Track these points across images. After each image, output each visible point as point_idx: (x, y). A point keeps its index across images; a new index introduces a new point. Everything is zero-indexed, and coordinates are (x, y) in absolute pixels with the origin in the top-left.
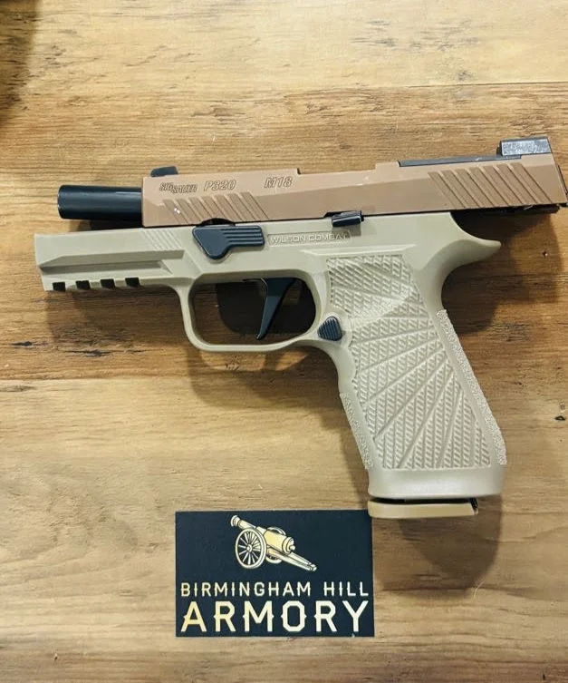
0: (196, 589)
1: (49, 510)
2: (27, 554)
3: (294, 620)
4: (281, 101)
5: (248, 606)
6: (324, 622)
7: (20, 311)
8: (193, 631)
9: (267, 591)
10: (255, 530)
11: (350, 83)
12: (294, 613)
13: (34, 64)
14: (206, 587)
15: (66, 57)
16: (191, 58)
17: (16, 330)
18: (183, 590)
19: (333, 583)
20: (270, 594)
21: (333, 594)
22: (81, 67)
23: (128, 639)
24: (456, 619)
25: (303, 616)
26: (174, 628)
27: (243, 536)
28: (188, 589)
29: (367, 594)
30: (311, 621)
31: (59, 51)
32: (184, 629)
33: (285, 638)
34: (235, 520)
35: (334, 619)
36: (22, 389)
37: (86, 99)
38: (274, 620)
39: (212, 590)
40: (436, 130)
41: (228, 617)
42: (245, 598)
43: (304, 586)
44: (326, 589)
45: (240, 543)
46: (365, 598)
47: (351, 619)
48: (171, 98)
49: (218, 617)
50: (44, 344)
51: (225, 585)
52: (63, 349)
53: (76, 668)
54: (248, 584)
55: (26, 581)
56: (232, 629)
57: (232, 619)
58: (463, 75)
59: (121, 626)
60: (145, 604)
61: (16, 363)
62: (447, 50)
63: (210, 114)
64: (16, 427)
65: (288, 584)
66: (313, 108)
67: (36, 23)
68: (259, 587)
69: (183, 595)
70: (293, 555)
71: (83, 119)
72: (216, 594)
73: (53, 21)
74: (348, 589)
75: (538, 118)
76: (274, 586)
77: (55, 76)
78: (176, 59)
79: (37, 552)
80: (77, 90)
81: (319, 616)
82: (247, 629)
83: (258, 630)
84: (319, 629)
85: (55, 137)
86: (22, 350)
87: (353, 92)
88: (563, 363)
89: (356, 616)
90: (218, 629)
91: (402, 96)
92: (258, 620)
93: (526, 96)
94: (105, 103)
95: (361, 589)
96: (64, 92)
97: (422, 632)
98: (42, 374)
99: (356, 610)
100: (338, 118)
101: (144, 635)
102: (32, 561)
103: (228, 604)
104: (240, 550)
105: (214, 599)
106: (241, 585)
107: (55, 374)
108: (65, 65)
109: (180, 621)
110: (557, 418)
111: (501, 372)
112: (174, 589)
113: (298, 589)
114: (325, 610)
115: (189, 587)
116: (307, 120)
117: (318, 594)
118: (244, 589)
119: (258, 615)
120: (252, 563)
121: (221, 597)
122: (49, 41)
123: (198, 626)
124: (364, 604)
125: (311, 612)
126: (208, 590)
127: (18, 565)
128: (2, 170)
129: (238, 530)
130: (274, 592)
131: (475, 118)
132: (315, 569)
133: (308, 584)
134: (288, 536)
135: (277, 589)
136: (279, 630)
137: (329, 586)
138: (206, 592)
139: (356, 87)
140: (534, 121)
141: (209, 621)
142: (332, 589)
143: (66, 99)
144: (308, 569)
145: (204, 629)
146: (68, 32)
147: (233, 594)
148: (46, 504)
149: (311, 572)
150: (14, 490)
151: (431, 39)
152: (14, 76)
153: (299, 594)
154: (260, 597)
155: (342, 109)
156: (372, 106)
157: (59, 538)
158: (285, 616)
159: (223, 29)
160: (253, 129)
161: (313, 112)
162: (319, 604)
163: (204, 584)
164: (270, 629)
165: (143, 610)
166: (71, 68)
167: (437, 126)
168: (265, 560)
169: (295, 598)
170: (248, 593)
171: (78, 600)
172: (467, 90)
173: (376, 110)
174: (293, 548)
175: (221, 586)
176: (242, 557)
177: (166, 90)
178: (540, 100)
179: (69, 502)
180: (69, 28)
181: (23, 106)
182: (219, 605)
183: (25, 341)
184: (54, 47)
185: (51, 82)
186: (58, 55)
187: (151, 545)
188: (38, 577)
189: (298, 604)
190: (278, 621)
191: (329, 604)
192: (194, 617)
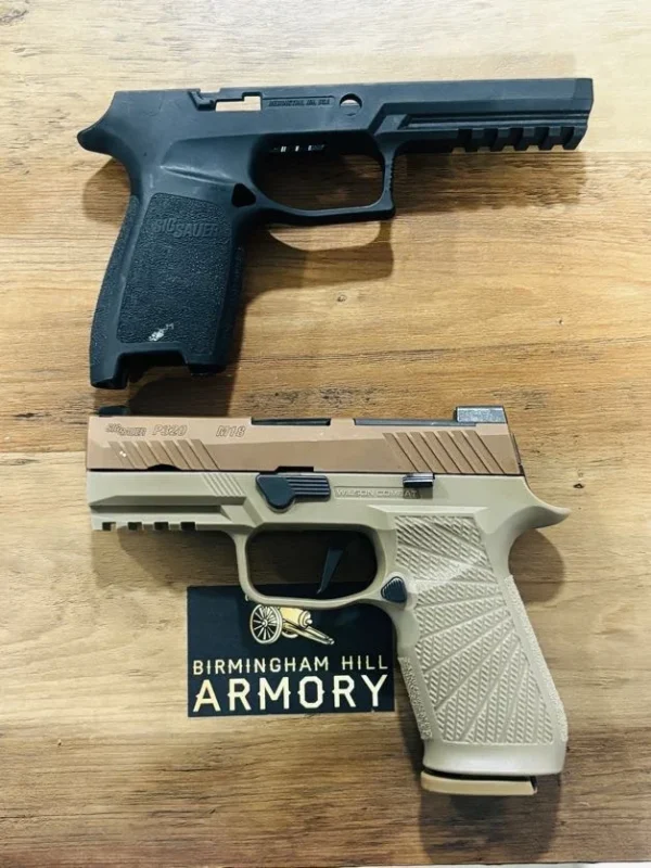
0: (209, 667)
1: (52, 588)
2: (29, 635)
3: (311, 697)
5: (264, 683)
6: (342, 697)
7: (20, 381)
8: (207, 711)
9: (283, 667)
12: (311, 688)
14: (220, 664)
15: (70, 121)
17: (18, 401)
18: (195, 668)
19: (351, 658)
20: (286, 670)
21: (351, 668)
23: (136, 721)
25: (320, 692)
26: (186, 709)
27: (258, 611)
28: (200, 667)
29: (386, 668)
30: (329, 696)
31: (63, 115)
32: (196, 709)
33: (302, 716)
35: (352, 694)
36: (24, 462)
38: (290, 697)
39: (226, 668)
41: (242, 695)
42: (260, 674)
43: (321, 660)
44: (344, 663)
45: (256, 618)
46: (384, 672)
47: (370, 693)
49: (232, 695)
50: (47, 415)
51: (240, 661)
52: (68, 421)
53: (80, 754)
54: (264, 660)
55: (28, 663)
56: (247, 707)
57: (247, 697)
60: (154, 684)
61: (18, 435)
64: (17, 501)
65: (305, 659)
68: (275, 663)
69: (195, 673)
70: (310, 630)
72: (230, 672)
73: (56, 84)
74: (367, 662)
76: (290, 661)
77: (59, 140)
79: (40, 632)
81: (337, 692)
82: (263, 706)
83: (274, 707)
84: (337, 704)
85: (58, 202)
86: (23, 422)
88: (581, 430)
89: (375, 690)
90: (232, 707)
92: (274, 697)
93: (540, 166)
95: (380, 662)
96: (68, 157)
98: (46, 447)
99: (375, 684)
101: (152, 716)
102: (34, 642)
103: (243, 681)
104: (255, 625)
105: (228, 677)
106: (257, 661)
107: (57, 447)
108: (69, 129)
109: (192, 701)
110: (576, 486)
112: (185, 667)
113: (316, 664)
114: (344, 685)
115: (202, 664)
117: (336, 668)
118: (259, 665)
119: (274, 691)
120: (267, 638)
121: (236, 674)
122: (53, 105)
123: (211, 705)
124: (384, 677)
125: (328, 687)
126: (221, 667)
127: (22, 646)
128: (2, 236)
130: (290, 668)
131: (490, 187)
132: (333, 643)
133: (326, 659)
134: (305, 610)
135: (294, 664)
136: (296, 707)
137: (347, 660)
138: (219, 670)
140: (550, 189)
141: (224, 700)
142: (351, 663)
143: (71, 164)
144: (326, 643)
145: (217, 708)
146: (73, 95)
147: (248, 671)
148: (49, 581)
149: (329, 645)
150: (15, 569)
152: (17, 140)
153: (316, 669)
154: (275, 673)
157: (65, 618)
158: (302, 692)
162: (337, 679)
163: (217, 662)
164: (286, 705)
165: (152, 690)
167: (452, 195)
168: (281, 635)
170: (263, 670)
171: (84, 682)
174: (310, 622)
175: (235, 663)
176: (257, 632)
178: (554, 169)
179: (75, 579)
180: (73, 92)
181: (27, 170)
182: (233, 682)
183: (26, 412)
184: (58, 110)
185: (54, 146)
186: (61, 118)
187: (162, 622)
188: (40, 659)
189: (315, 679)
190: (294, 698)
191: (347, 678)
192: (207, 696)
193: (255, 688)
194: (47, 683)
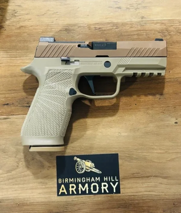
0: (63, 181)
2: (9, 171)
3: (95, 189)
4: (86, 26)
5: (80, 185)
6: (104, 190)
7: (4, 94)
8: (63, 194)
10: (82, 161)
11: (108, 21)
12: (95, 187)
13: (8, 16)
14: (67, 180)
15: (18, 14)
16: (58, 13)
17: (4, 100)
18: (59, 181)
19: (107, 177)
20: (87, 181)
21: (107, 180)
22: (23, 17)
23: (41, 198)
24: (146, 187)
25: (98, 188)
26: (57, 194)
27: (78, 163)
28: (61, 181)
29: (118, 180)
30: (100, 189)
31: (16, 12)
32: (60, 194)
33: (92, 195)
34: (75, 158)
35: (107, 188)
36: (6, 119)
37: (25, 27)
38: (88, 190)
39: (68, 181)
40: (135, 35)
41: (74, 189)
42: (79, 183)
43: (98, 178)
44: (105, 179)
45: (77, 165)
46: (117, 181)
48: (52, 26)
49: (71, 189)
50: (13, 104)
51: (73, 179)
52: (19, 106)
53: (25, 207)
54: (80, 178)
55: (8, 180)
56: (75, 193)
57: (75, 190)
58: (143, 17)
59: (40, 193)
60: (47, 186)
61: (4, 110)
62: (137, 10)
63: (64, 31)
64: (4, 131)
65: (93, 178)
66: (96, 29)
67: (9, 3)
68: (84, 179)
69: (59, 183)
70: (94, 169)
71: (24, 33)
72: (70, 182)
73: (14, 2)
74: (112, 179)
75: (166, 30)
76: (88, 179)
77: (15, 20)
78: (53, 14)
79: (12, 170)
80: (21, 24)
81: (103, 188)
82: (80, 193)
83: (84, 193)
84: (103, 192)
85: (15, 39)
86: (6, 106)
87: (109, 23)
88: (176, 106)
89: (114, 187)
90: (71, 193)
91: (124, 24)
92: (84, 190)
93: (162, 24)
94: (31, 28)
95: (116, 178)
96: (18, 25)
97: (135, 192)
98: (13, 114)
99: (114, 185)
100: (104, 32)
101: (47, 196)
102: (10, 174)
103: (74, 185)
104: (77, 168)
105: (69, 184)
106: (78, 179)
107: (17, 114)
108: (18, 16)
109: (58, 191)
110: (175, 123)
111: (157, 109)
112: (56, 181)
113: (96, 179)
114: (105, 186)
115: (61, 180)
116: (95, 32)
117: (102, 181)
118: (79, 180)
119: (83, 188)
120: (81, 172)
121: (71, 183)
122: (13, 9)
123: (64, 193)
124: (117, 183)
125: (100, 186)
126: (67, 181)
127: (6, 175)
129: (76, 161)
130: (88, 181)
131: (147, 31)
132: (101, 173)
133: (99, 178)
134: (92, 162)
135: (89, 180)
136: (90, 193)
137: (106, 178)
138: (66, 181)
139: (110, 22)
140: (165, 31)
141: (68, 190)
142: (107, 179)
143: (19, 27)
144: (99, 173)
145: (66, 193)
147: (75, 182)
148: (14, 155)
149: (100, 174)
150: (4, 151)
151: (133, 6)
152: (2, 20)
153: (96, 181)
154: (84, 182)
155: (106, 29)
156: (115, 28)
157: (19, 166)
158: (92, 188)
159: (67, 4)
160: (78, 35)
161: (97, 29)
162: (103, 184)
163: (66, 179)
164: (87, 192)
165: (46, 188)
166: (20, 17)
167: (135, 34)
168: (85, 171)
169: (95, 182)
170: (80, 181)
171: (25, 186)
172: (144, 22)
173: (116, 29)
174: (94, 166)
175: (71, 179)
176: (78, 170)
177: (50, 24)
178: (166, 25)
180: (19, 5)
181: (5, 29)
182: (71, 185)
183: (6, 103)
184: (14, 11)
185: (14, 22)
186: (15, 13)
187: (48, 167)
188: (12, 179)
189: (96, 184)
190: (90, 190)
191: (106, 184)
192: (63, 189)
193: (77, 187)
194: (14, 186)
